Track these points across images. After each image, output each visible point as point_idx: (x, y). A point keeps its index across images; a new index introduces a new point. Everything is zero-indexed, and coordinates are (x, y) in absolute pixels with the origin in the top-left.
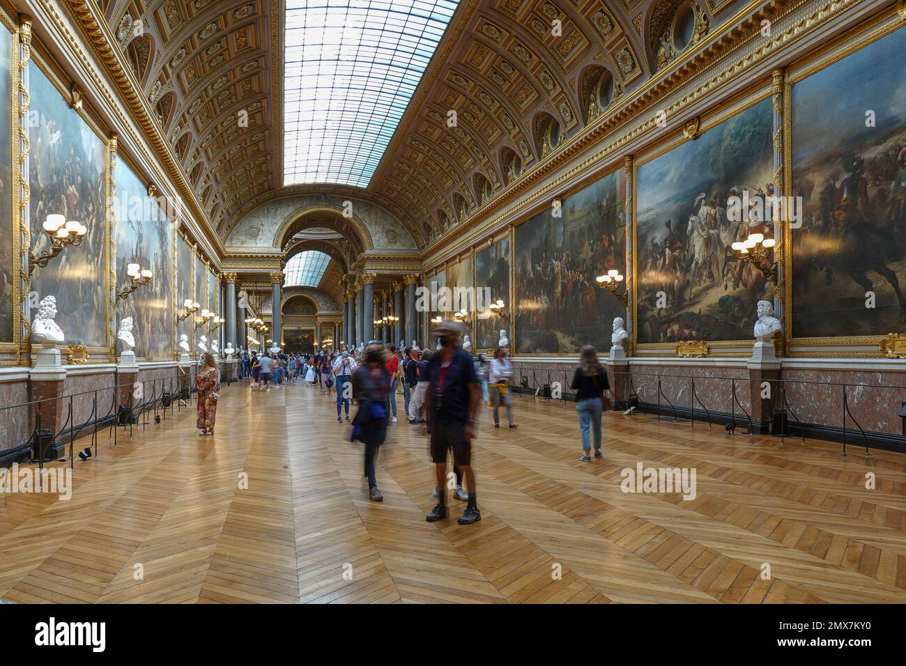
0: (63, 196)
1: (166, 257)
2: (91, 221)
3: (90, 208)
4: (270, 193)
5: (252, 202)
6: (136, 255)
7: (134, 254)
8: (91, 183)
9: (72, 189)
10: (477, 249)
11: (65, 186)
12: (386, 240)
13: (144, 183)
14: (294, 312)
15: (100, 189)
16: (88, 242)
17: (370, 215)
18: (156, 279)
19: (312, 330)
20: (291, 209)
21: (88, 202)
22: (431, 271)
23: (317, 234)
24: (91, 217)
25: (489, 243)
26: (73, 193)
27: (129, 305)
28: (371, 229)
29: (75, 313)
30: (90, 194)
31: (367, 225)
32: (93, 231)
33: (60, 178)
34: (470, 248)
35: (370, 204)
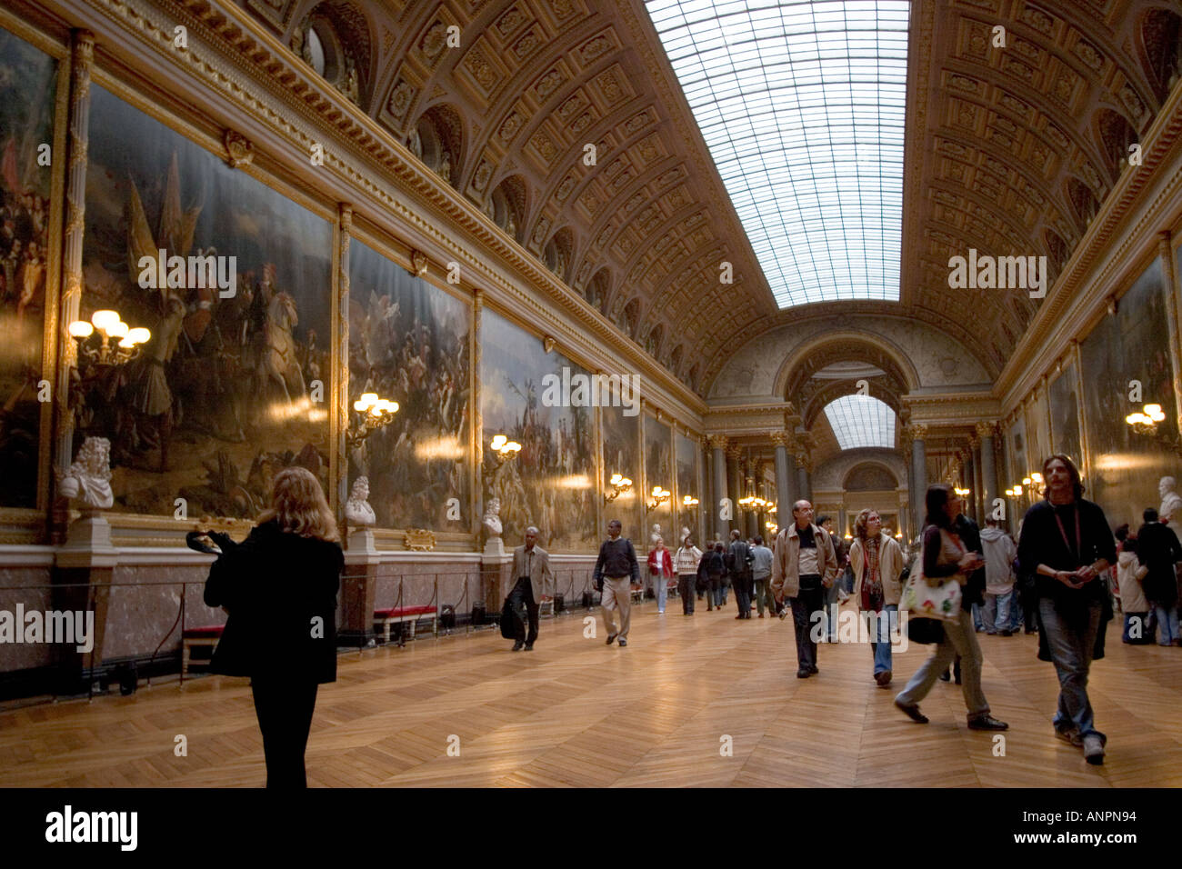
0: (402, 371)
1: (583, 422)
2: (446, 392)
3: (444, 378)
4: (762, 322)
5: (740, 336)
6: (525, 424)
7: (521, 422)
8: (445, 350)
9: (416, 361)
10: (1051, 379)
11: (405, 359)
12: (940, 373)
13: (537, 338)
14: (864, 488)
15: (459, 355)
16: (441, 416)
17: (912, 339)
18: (564, 451)
19: (893, 515)
20: (796, 341)
21: (440, 371)
22: (1010, 416)
23: (853, 371)
24: (445, 388)
25: (1058, 369)
26: (418, 365)
27: (511, 484)
28: (917, 361)
29: (421, 495)
30: (444, 363)
31: (908, 353)
32: (447, 403)
33: (398, 352)
34: (1040, 381)
35: (912, 323)
